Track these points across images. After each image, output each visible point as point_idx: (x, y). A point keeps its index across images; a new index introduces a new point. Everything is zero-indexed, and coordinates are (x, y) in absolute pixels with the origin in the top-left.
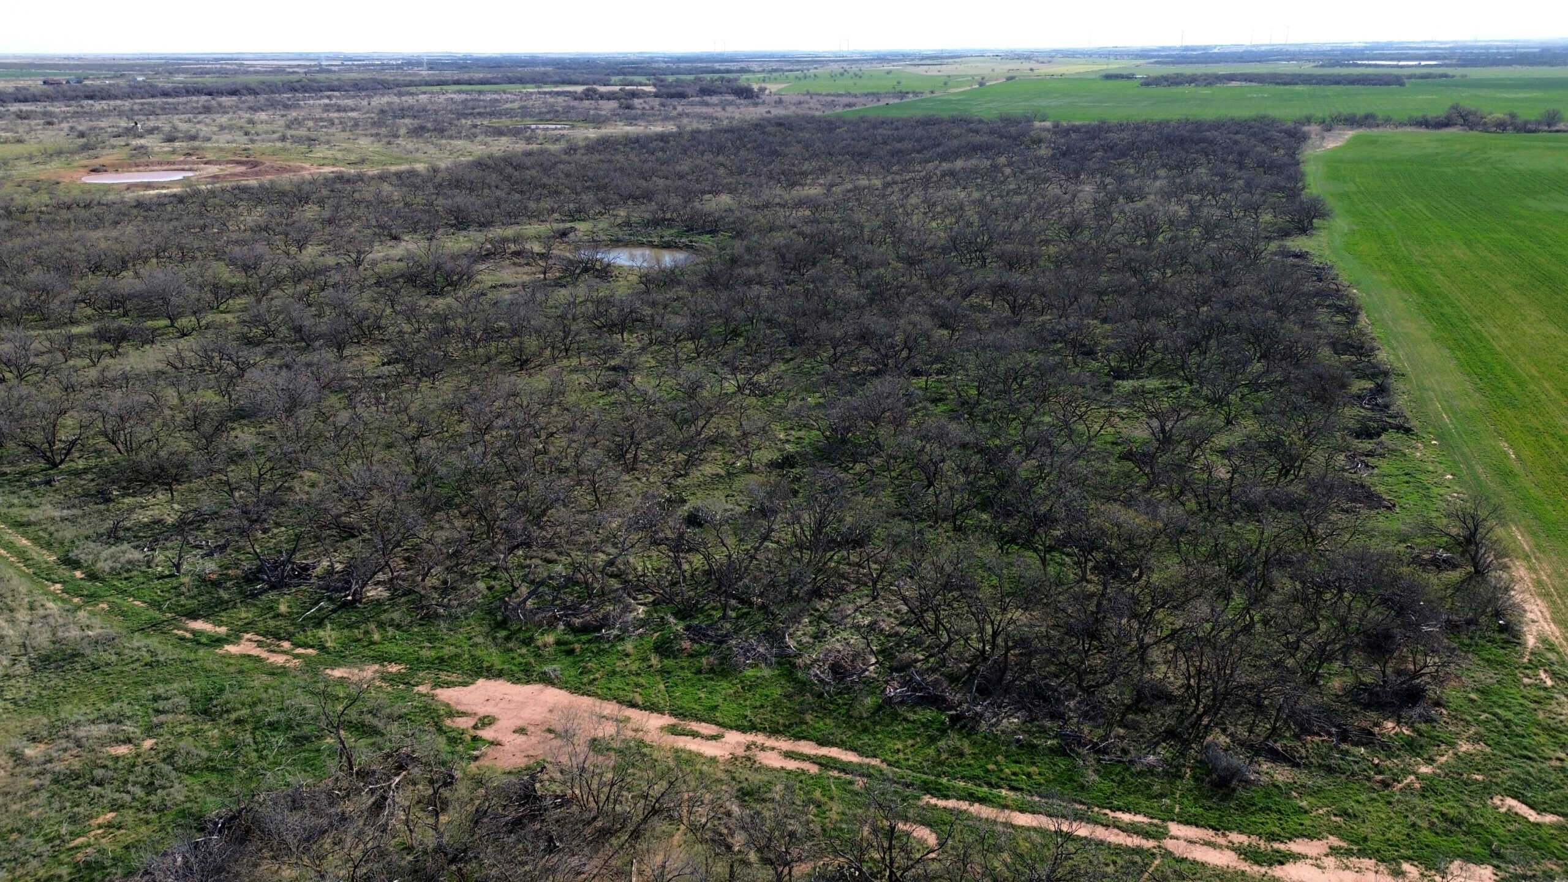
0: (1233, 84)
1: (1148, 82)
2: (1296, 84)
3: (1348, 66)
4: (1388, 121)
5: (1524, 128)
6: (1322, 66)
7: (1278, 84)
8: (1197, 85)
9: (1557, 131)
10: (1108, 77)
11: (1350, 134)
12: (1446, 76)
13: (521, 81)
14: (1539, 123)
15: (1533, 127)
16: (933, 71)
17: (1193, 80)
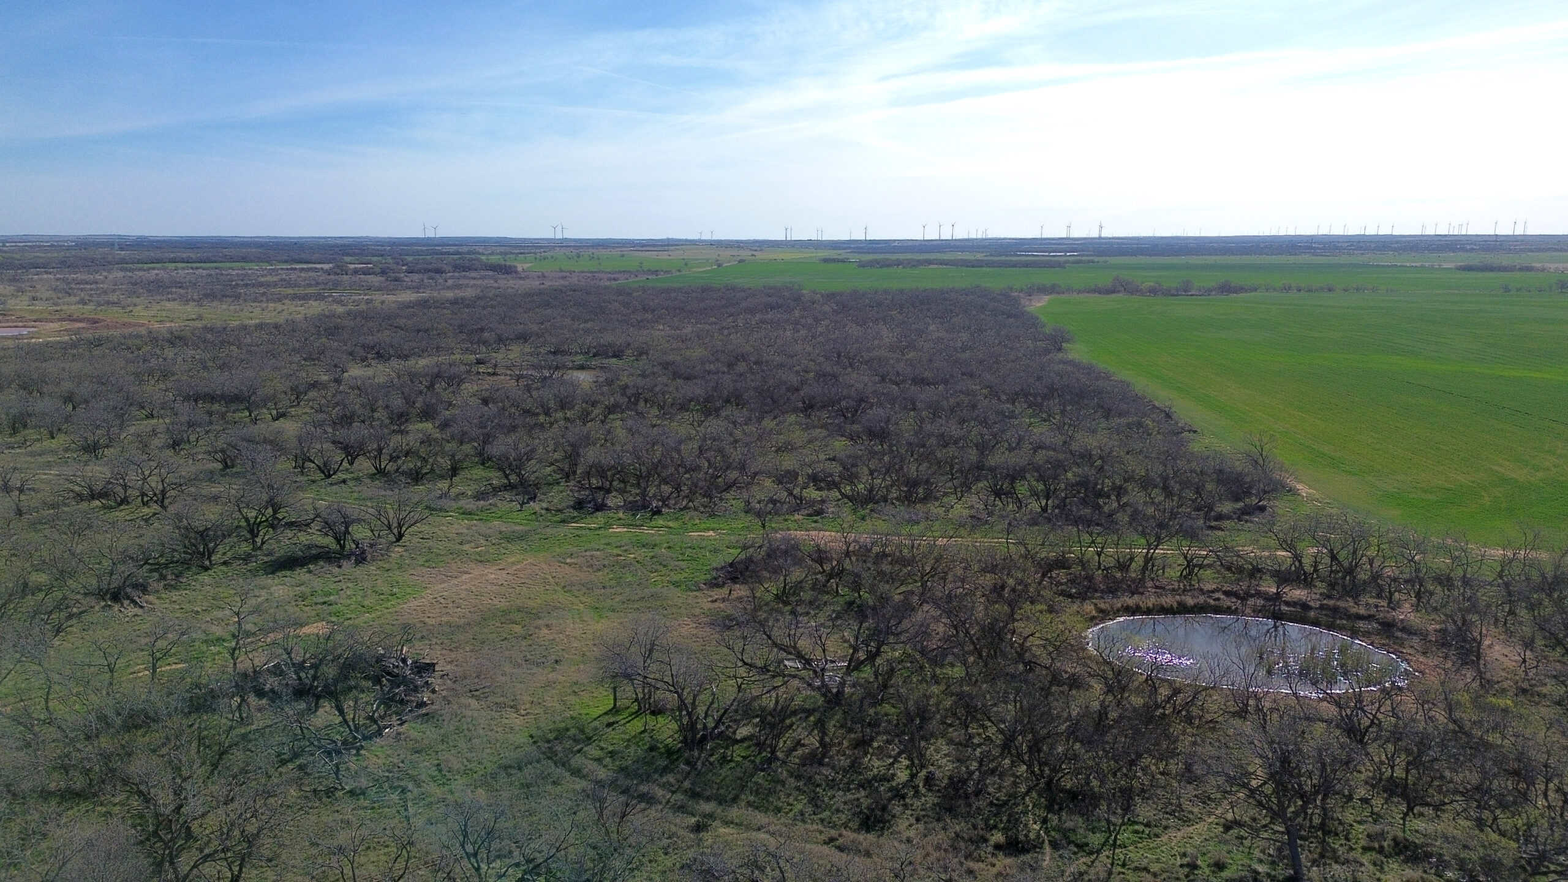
0: (932, 266)
1: (862, 265)
2: (982, 266)
3: (1011, 255)
4: (1069, 290)
5: (1168, 293)
6: (991, 255)
7: (967, 266)
8: (904, 267)
9: (1192, 295)
10: (826, 261)
11: (1047, 298)
12: (1093, 262)
13: (244, 259)
14: (1177, 290)
15: (1173, 292)
16: (664, 256)
17: (898, 263)
